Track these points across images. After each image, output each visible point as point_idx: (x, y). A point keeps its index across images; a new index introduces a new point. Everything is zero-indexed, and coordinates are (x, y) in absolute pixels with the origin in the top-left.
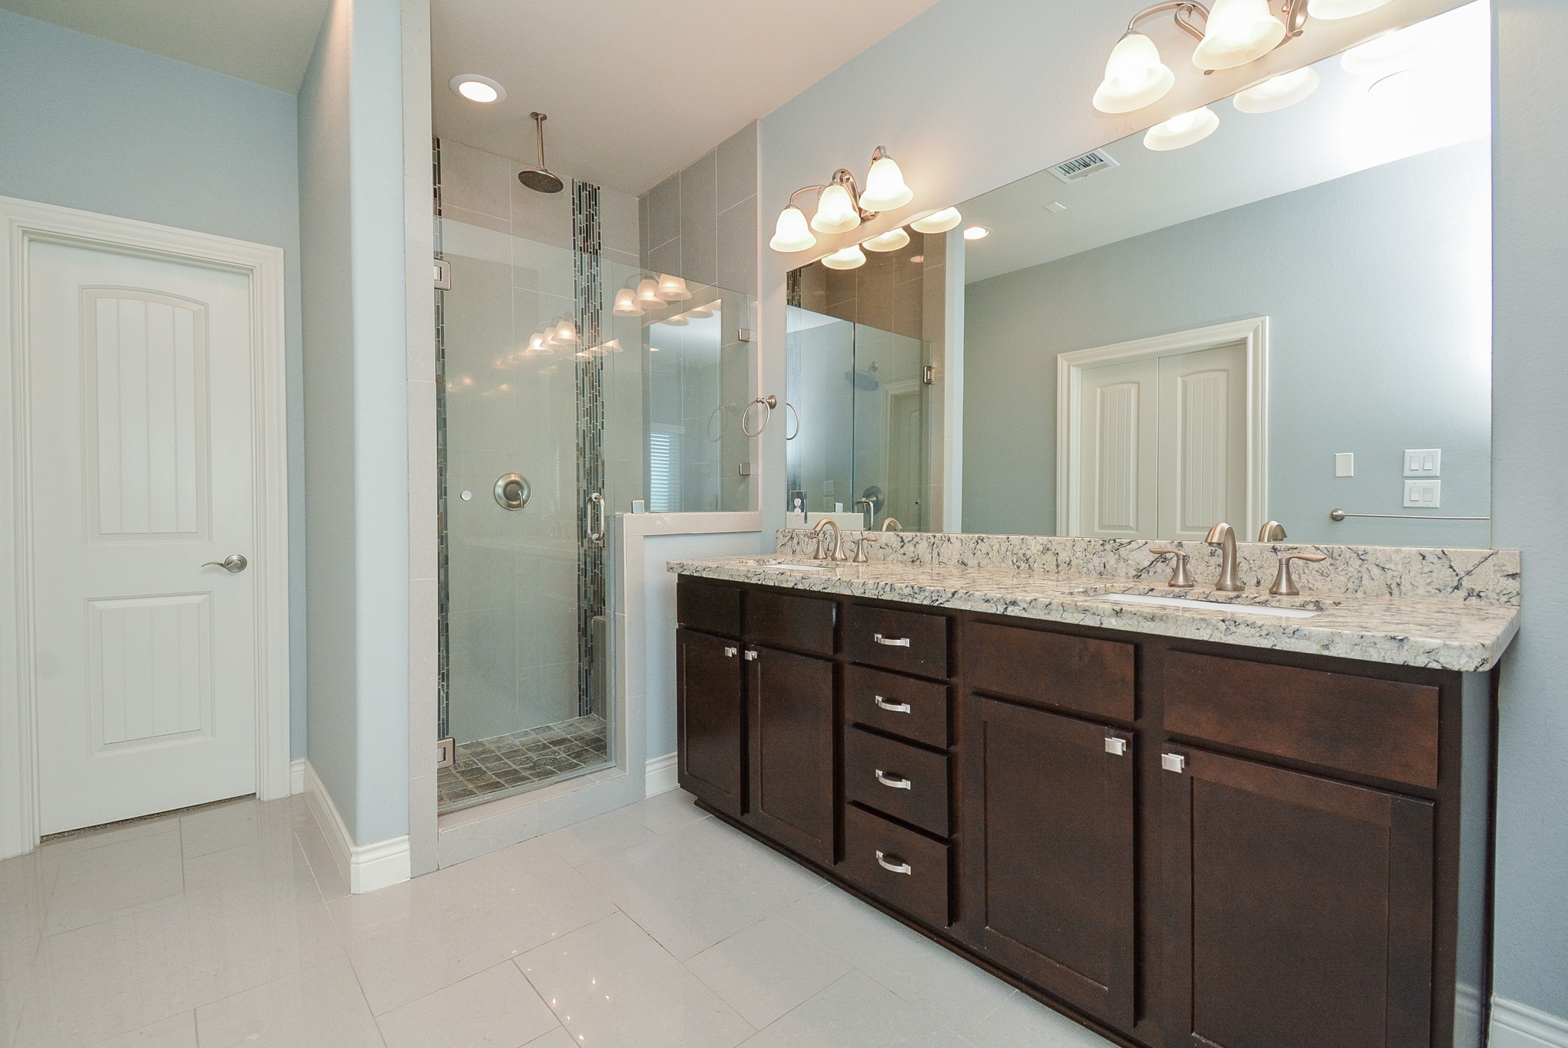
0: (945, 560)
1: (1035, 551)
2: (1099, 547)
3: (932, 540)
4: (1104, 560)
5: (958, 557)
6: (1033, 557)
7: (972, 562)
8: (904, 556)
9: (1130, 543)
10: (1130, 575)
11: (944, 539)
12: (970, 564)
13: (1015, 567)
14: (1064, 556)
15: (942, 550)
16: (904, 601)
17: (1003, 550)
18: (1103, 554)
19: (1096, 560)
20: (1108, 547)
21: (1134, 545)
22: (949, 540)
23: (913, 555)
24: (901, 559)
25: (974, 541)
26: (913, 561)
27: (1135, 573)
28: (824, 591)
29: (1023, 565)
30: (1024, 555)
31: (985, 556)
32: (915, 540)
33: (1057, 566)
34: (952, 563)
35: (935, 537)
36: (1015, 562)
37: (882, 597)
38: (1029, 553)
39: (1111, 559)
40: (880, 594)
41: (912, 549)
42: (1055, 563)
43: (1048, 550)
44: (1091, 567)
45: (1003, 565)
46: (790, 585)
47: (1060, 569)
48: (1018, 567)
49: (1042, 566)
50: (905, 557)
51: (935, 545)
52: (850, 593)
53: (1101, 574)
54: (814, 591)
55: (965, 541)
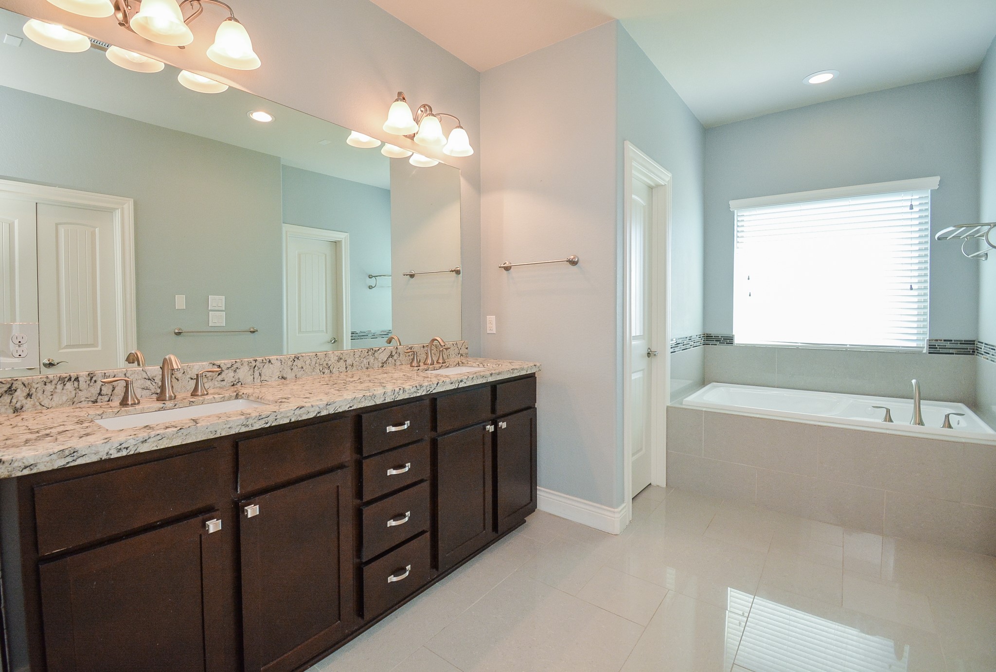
0: (266, 378)
1: (333, 361)
2: (366, 354)
3: (254, 364)
4: (368, 360)
5: (278, 373)
6: (332, 365)
7: (290, 375)
8: (222, 383)
9: (379, 350)
10: (380, 366)
11: (265, 361)
12: (289, 377)
13: (322, 373)
14: (349, 362)
15: (264, 371)
16: (412, 396)
17: (314, 363)
18: (368, 357)
19: (365, 361)
20: (370, 353)
21: (380, 350)
22: (270, 361)
23: (233, 380)
24: (219, 385)
25: (291, 360)
26: (233, 385)
27: (381, 365)
28: (350, 409)
29: (326, 371)
30: (327, 364)
31: (300, 369)
32: (235, 366)
33: (346, 368)
34: (273, 379)
35: (256, 361)
36: (321, 370)
37: (397, 399)
38: (330, 363)
39: (371, 359)
40: (396, 397)
41: (232, 374)
42: (345, 367)
43: (341, 359)
44: (363, 366)
45: (313, 373)
46: (312, 415)
47: (348, 369)
48: (324, 373)
49: (338, 370)
50: (224, 383)
51: (256, 368)
52: (373, 404)
53: (367, 368)
54: (339, 412)
55: (283, 361)
